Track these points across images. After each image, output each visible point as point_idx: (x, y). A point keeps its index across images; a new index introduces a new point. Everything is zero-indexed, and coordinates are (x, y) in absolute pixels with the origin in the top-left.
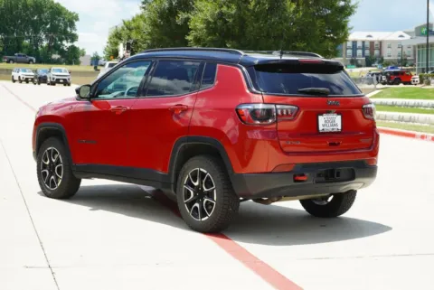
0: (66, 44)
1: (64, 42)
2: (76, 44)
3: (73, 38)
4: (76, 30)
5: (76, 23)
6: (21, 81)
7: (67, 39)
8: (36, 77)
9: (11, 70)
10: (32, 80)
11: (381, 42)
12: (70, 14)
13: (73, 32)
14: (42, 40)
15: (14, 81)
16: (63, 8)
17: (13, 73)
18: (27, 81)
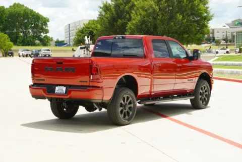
0: (43, 35)
1: (42, 34)
2: (48, 35)
3: (47, 31)
4: (48, 27)
5: (48, 23)
6: (24, 56)
7: (43, 32)
8: (32, 54)
9: (18, 50)
10: (30, 56)
11: (213, 30)
12: (45, 18)
13: (47, 28)
14: (30, 33)
15: (20, 56)
16: (40, 15)
17: (19, 52)
18: (27, 56)
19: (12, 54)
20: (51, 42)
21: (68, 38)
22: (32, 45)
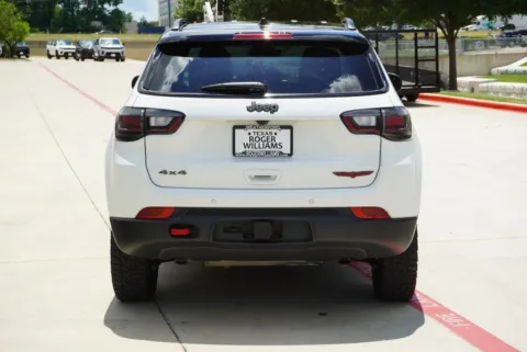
0: (109, 8)
1: (106, 6)
6: (58, 57)
8: (77, 50)
9: (46, 43)
10: (74, 55)
14: (78, 3)
15: (50, 57)
17: (48, 47)
18: (66, 56)
19: (27, 53)
20: (127, 25)
21: (167, 16)
22: (83, 32)
